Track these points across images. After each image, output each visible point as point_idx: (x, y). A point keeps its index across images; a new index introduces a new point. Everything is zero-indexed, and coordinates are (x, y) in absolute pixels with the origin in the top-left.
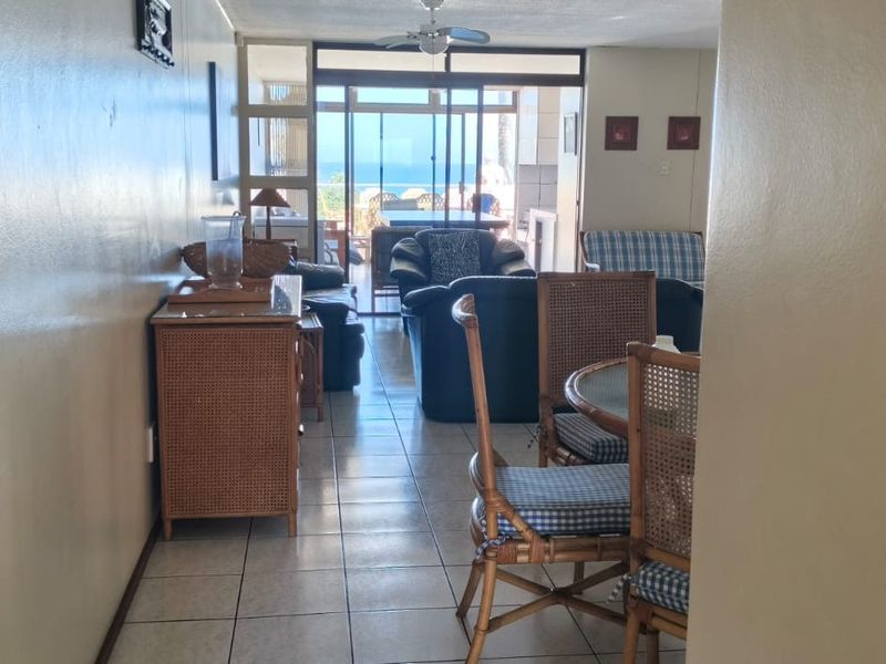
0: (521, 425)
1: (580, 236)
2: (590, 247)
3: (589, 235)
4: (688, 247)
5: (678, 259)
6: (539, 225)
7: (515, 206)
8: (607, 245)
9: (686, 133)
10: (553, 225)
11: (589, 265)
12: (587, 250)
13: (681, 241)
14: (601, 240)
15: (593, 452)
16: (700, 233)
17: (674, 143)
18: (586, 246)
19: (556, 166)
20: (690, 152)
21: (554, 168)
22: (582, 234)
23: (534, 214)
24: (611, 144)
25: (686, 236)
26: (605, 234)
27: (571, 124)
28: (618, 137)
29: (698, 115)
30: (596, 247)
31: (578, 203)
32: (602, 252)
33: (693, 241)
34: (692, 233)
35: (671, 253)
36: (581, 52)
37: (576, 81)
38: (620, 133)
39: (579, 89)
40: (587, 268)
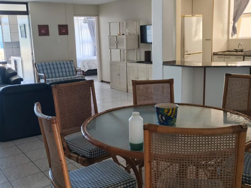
0: (35, 137)
1: (35, 65)
2: (39, 68)
3: (38, 64)
4: (70, 65)
5: (67, 70)
6: (15, 62)
7: (5, 56)
8: (44, 67)
9: (64, 30)
10: (21, 61)
11: (39, 74)
12: (38, 69)
13: (67, 64)
14: (42, 66)
15: (90, 155)
16: (72, 61)
17: (61, 33)
18: (37, 68)
19: (19, 42)
20: (66, 36)
21: (18, 43)
22: (35, 64)
23: (13, 58)
24: (41, 34)
25: (68, 62)
26: (43, 64)
27: (23, 28)
28: (43, 32)
29: (67, 24)
30: (41, 68)
31: (32, 54)
32: (43, 70)
33: (71, 64)
34: (70, 61)
35: (65, 68)
36: (26, 3)
37: (26, 13)
38: (43, 30)
39: (27, 16)
40: (39, 75)
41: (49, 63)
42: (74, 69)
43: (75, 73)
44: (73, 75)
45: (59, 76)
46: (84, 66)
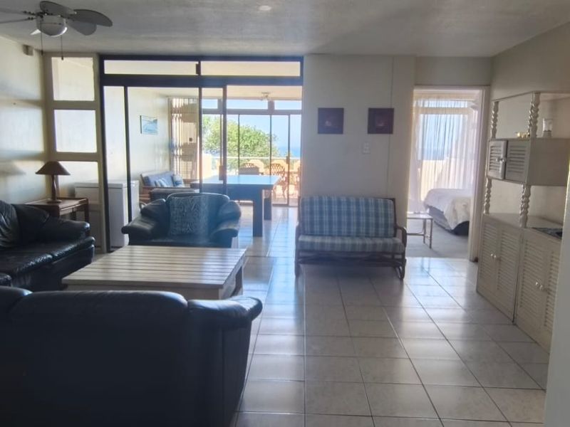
4: (381, 210)
9: (382, 121)
13: (376, 205)
14: (312, 203)
16: (393, 200)
17: (373, 129)
20: (386, 136)
24: (322, 129)
25: (381, 202)
26: (316, 199)
28: (328, 124)
29: (392, 107)
30: (308, 209)
32: (312, 213)
33: (386, 205)
36: (301, 59)
37: (299, 81)
38: (329, 121)
39: (301, 87)
41: (329, 198)
42: (391, 221)
43: (391, 231)
44: (386, 236)
45: (349, 232)
46: (454, 211)
